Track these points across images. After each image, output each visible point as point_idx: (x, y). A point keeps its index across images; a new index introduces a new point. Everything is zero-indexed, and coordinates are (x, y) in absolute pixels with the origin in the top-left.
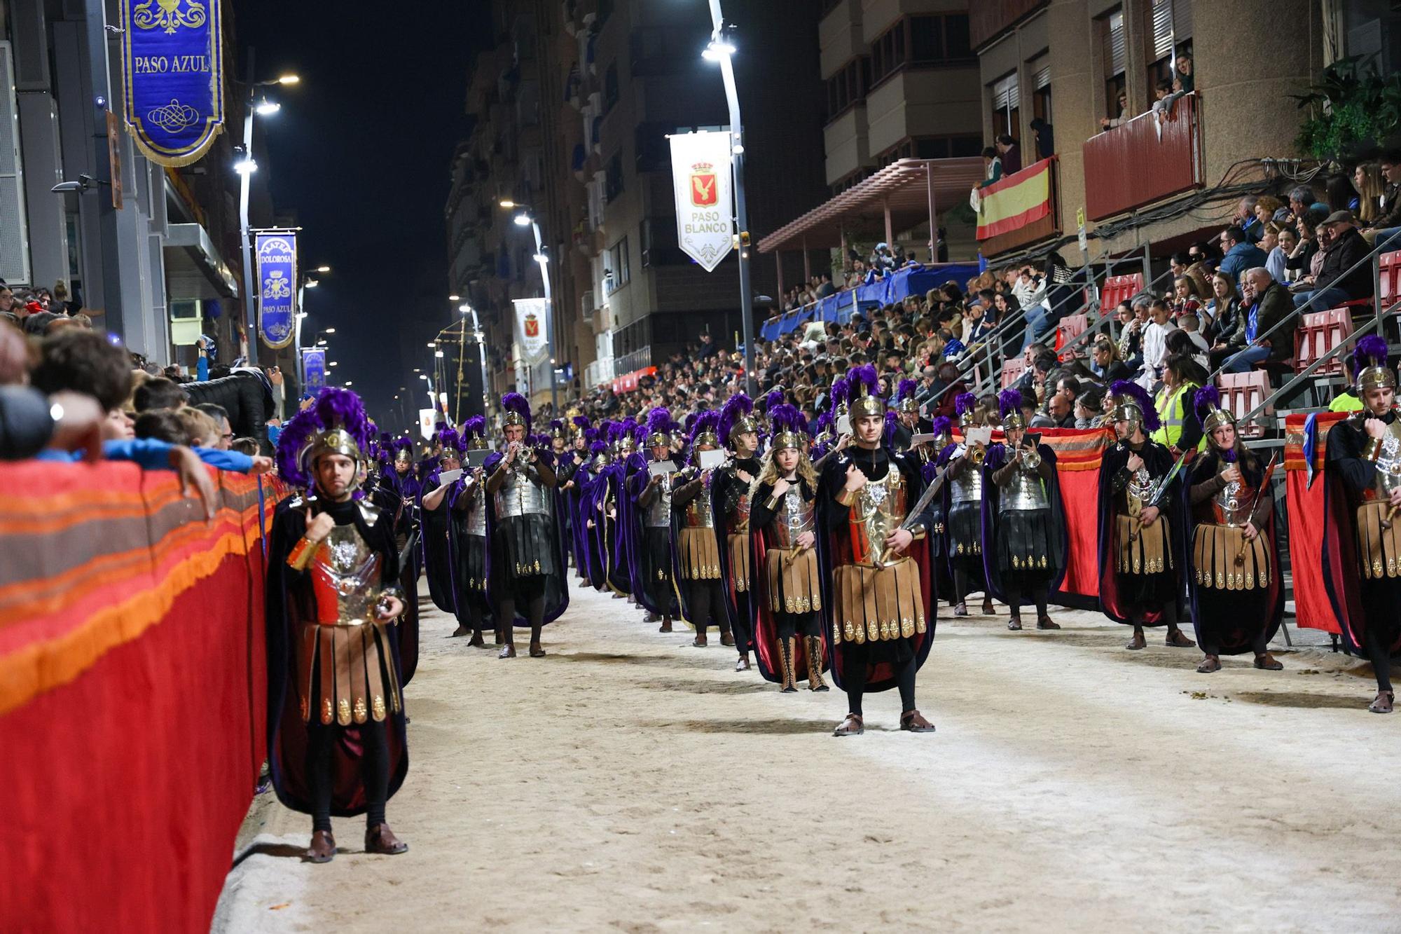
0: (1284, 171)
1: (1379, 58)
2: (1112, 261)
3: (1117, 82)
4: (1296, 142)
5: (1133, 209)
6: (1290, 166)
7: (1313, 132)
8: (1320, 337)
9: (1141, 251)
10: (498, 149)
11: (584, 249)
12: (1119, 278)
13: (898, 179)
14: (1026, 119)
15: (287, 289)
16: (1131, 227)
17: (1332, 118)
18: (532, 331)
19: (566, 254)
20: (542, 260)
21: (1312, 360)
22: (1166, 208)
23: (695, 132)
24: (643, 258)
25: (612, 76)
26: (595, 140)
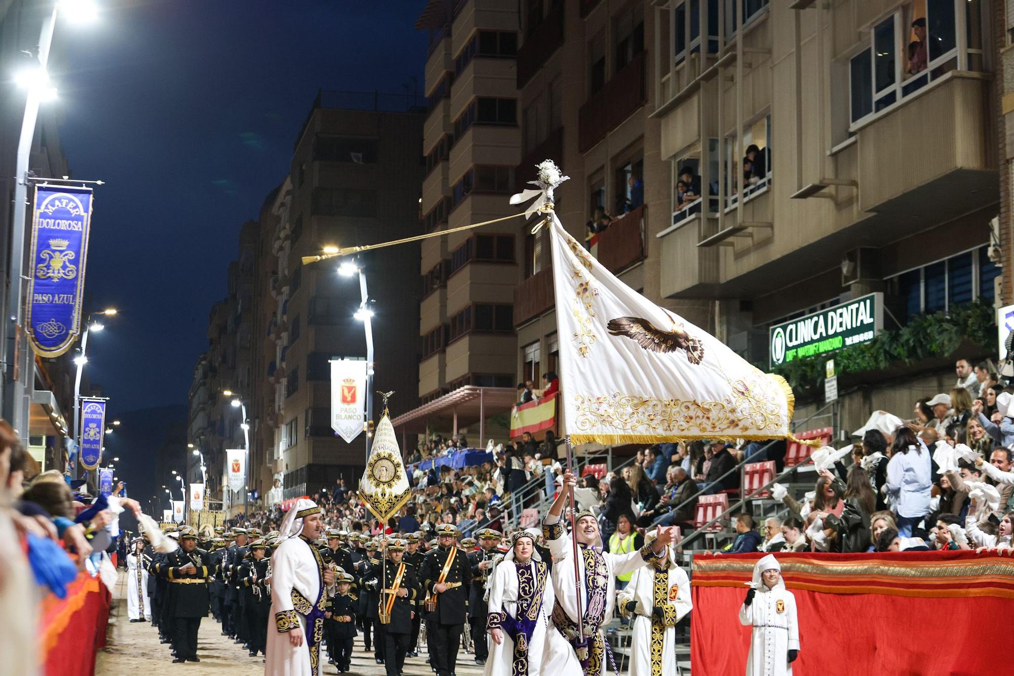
2: (590, 456)
8: (710, 510)
9: (606, 451)
10: (224, 360)
11: (271, 423)
12: (593, 466)
13: (463, 397)
15: (98, 435)
18: (236, 469)
19: (260, 427)
20: (245, 427)
21: (704, 523)
23: (342, 359)
24: (306, 431)
25: (296, 323)
26: (282, 359)
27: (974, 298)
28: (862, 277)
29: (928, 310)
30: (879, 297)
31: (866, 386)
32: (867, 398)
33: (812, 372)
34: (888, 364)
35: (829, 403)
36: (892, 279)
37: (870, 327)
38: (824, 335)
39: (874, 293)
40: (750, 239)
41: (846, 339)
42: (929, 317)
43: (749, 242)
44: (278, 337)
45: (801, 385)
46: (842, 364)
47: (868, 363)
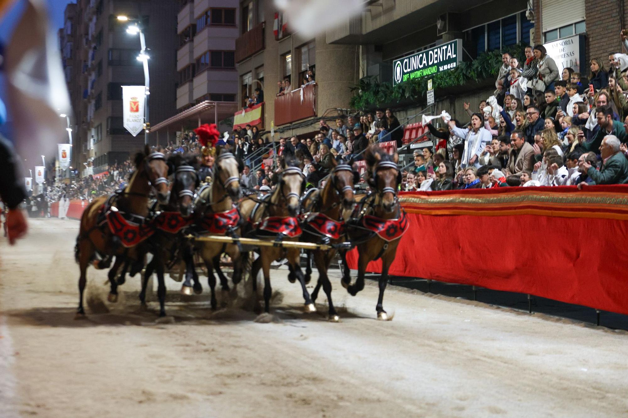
0: (345, 113)
1: (378, 78)
3: (288, 78)
4: (350, 103)
5: (291, 123)
6: (347, 112)
7: (355, 100)
11: (85, 127)
13: (205, 108)
14: (254, 88)
16: (290, 129)
17: (362, 96)
18: (64, 156)
19: (78, 130)
20: (69, 130)
22: (304, 123)
24: (107, 131)
25: (100, 65)
26: (92, 88)
27: (517, 42)
28: (448, 30)
29: (489, 50)
30: (459, 42)
31: (452, 96)
32: (452, 103)
33: (419, 87)
34: (465, 82)
35: (430, 105)
36: (468, 31)
37: (454, 60)
38: (426, 65)
39: (457, 40)
40: (381, 7)
41: (440, 67)
42: (490, 53)
43: (380, 9)
44: (90, 75)
45: (412, 95)
46: (437, 82)
47: (453, 82)
